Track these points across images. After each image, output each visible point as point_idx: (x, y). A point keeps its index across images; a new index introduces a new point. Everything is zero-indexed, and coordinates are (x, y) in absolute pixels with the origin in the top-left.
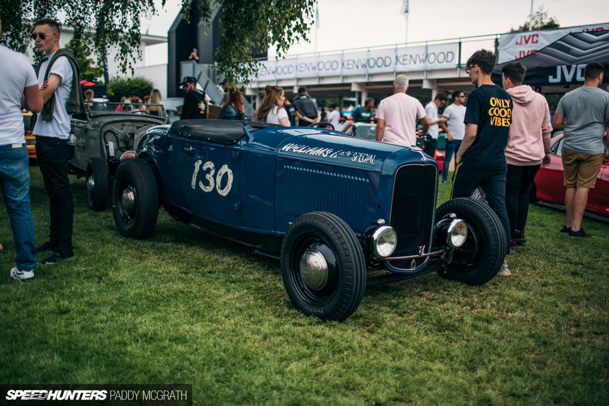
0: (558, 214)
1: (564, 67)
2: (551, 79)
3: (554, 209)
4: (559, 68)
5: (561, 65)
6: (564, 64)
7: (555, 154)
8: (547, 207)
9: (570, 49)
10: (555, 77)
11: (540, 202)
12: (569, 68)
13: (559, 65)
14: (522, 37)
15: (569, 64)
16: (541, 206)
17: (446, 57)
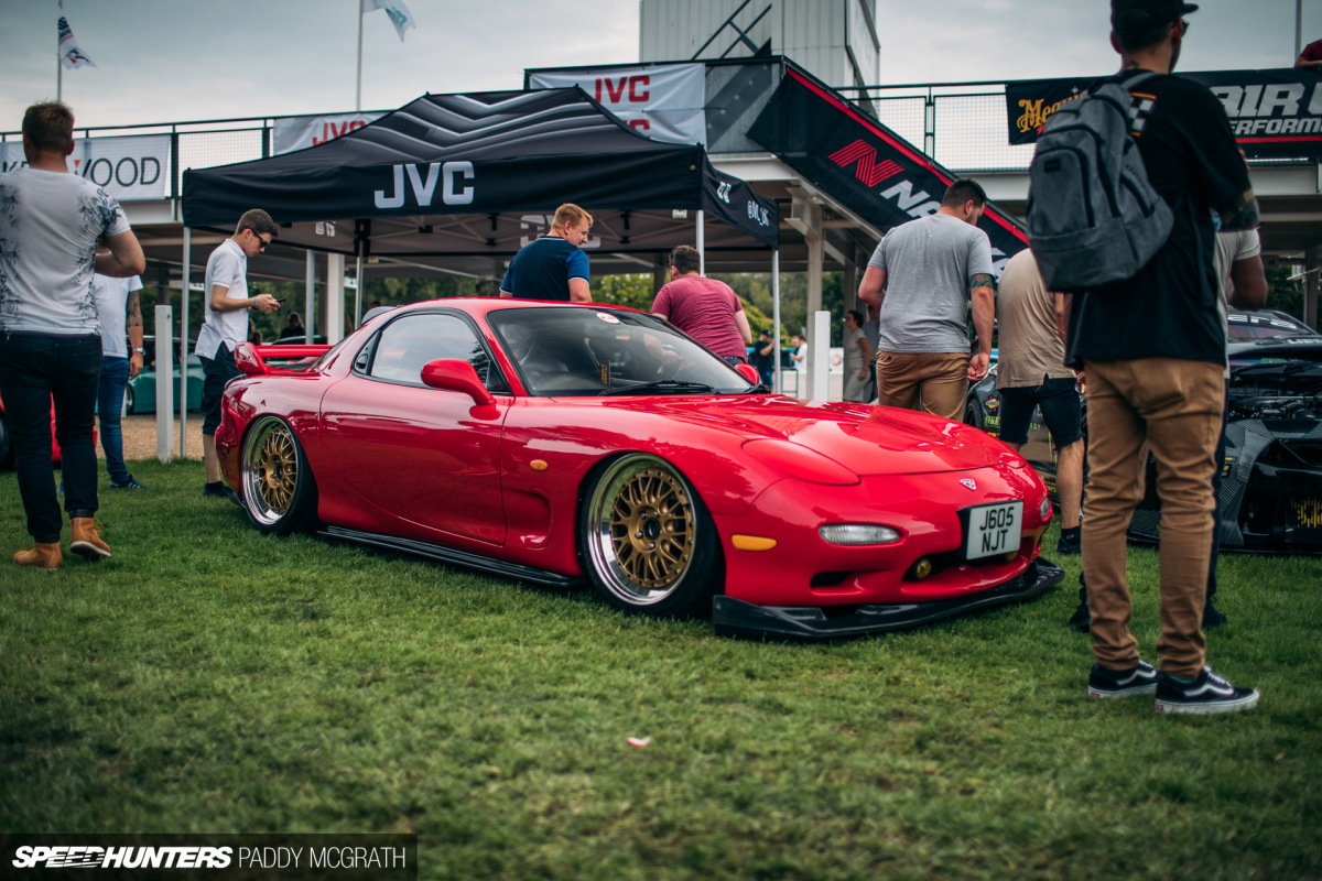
0: (382, 565)
1: (411, 167)
2: (380, 200)
3: (373, 550)
4: (398, 169)
5: (404, 162)
6: (410, 162)
7: (369, 373)
8: (353, 544)
9: (426, 129)
10: (390, 194)
11: (333, 532)
12: (423, 171)
13: (398, 163)
14: (326, 125)
15: (423, 161)
16: (334, 542)
17: (139, 171)
